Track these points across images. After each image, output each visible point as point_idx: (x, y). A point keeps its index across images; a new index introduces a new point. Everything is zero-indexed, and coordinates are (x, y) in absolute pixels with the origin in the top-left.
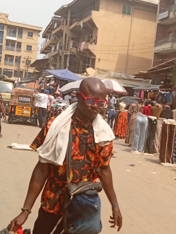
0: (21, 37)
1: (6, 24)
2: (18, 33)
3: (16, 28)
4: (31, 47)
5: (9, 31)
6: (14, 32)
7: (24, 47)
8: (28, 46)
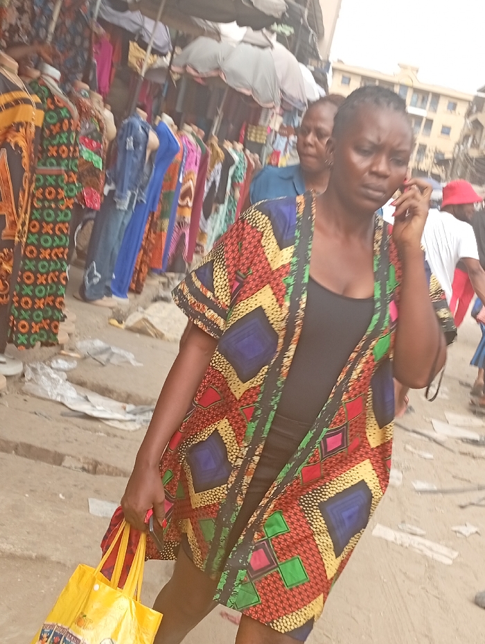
0: (435, 111)
1: (412, 87)
2: (431, 103)
3: (428, 94)
4: (449, 129)
5: (415, 99)
6: (424, 100)
7: (436, 128)
8: (444, 127)
